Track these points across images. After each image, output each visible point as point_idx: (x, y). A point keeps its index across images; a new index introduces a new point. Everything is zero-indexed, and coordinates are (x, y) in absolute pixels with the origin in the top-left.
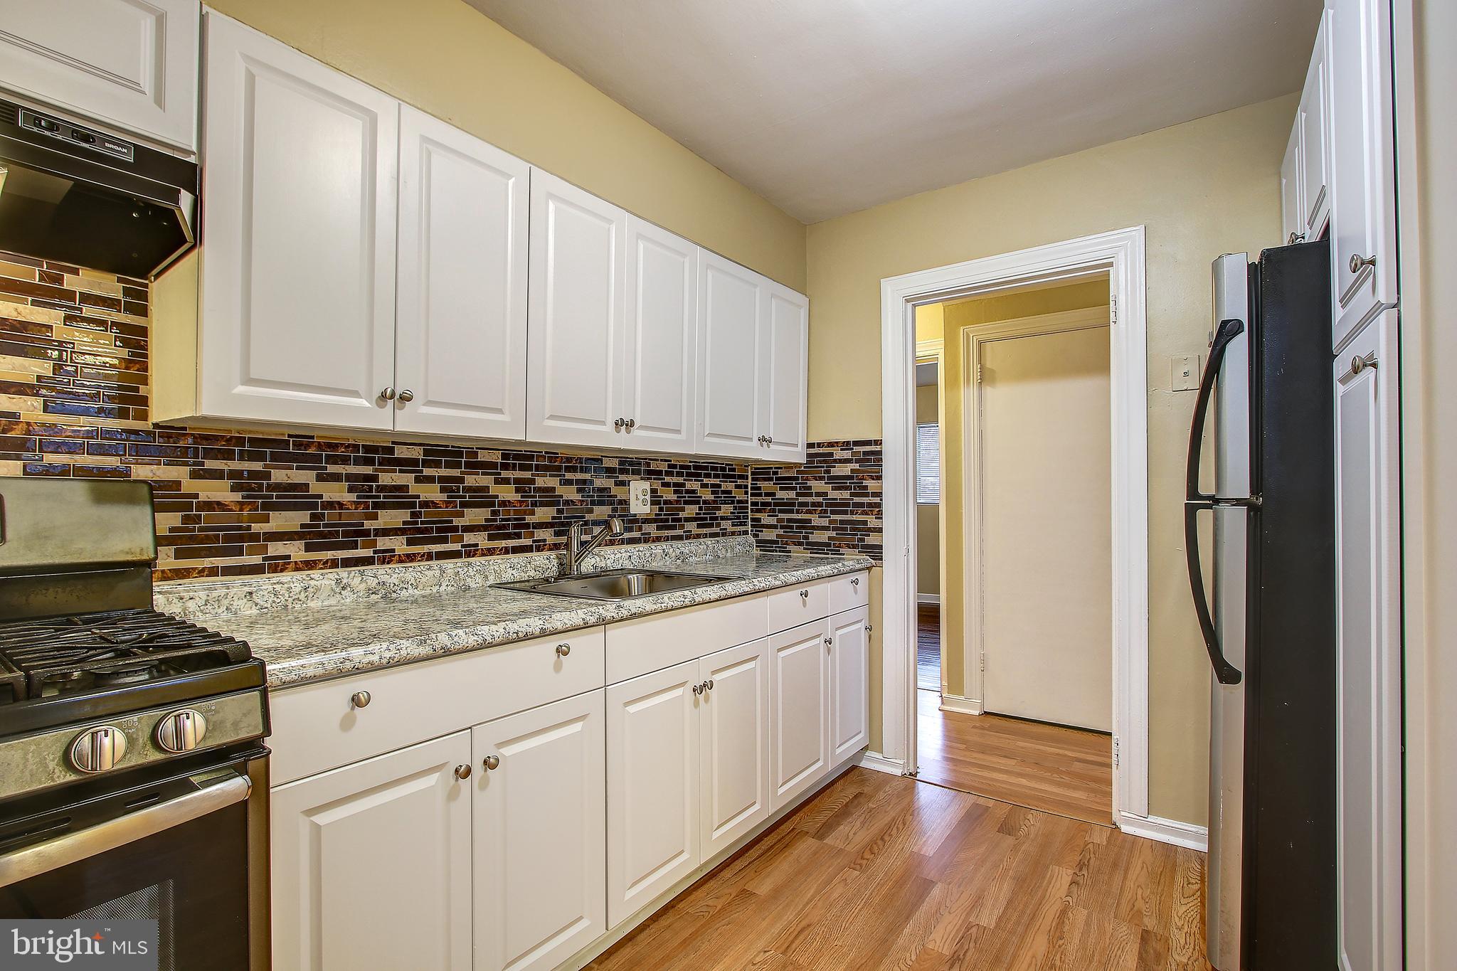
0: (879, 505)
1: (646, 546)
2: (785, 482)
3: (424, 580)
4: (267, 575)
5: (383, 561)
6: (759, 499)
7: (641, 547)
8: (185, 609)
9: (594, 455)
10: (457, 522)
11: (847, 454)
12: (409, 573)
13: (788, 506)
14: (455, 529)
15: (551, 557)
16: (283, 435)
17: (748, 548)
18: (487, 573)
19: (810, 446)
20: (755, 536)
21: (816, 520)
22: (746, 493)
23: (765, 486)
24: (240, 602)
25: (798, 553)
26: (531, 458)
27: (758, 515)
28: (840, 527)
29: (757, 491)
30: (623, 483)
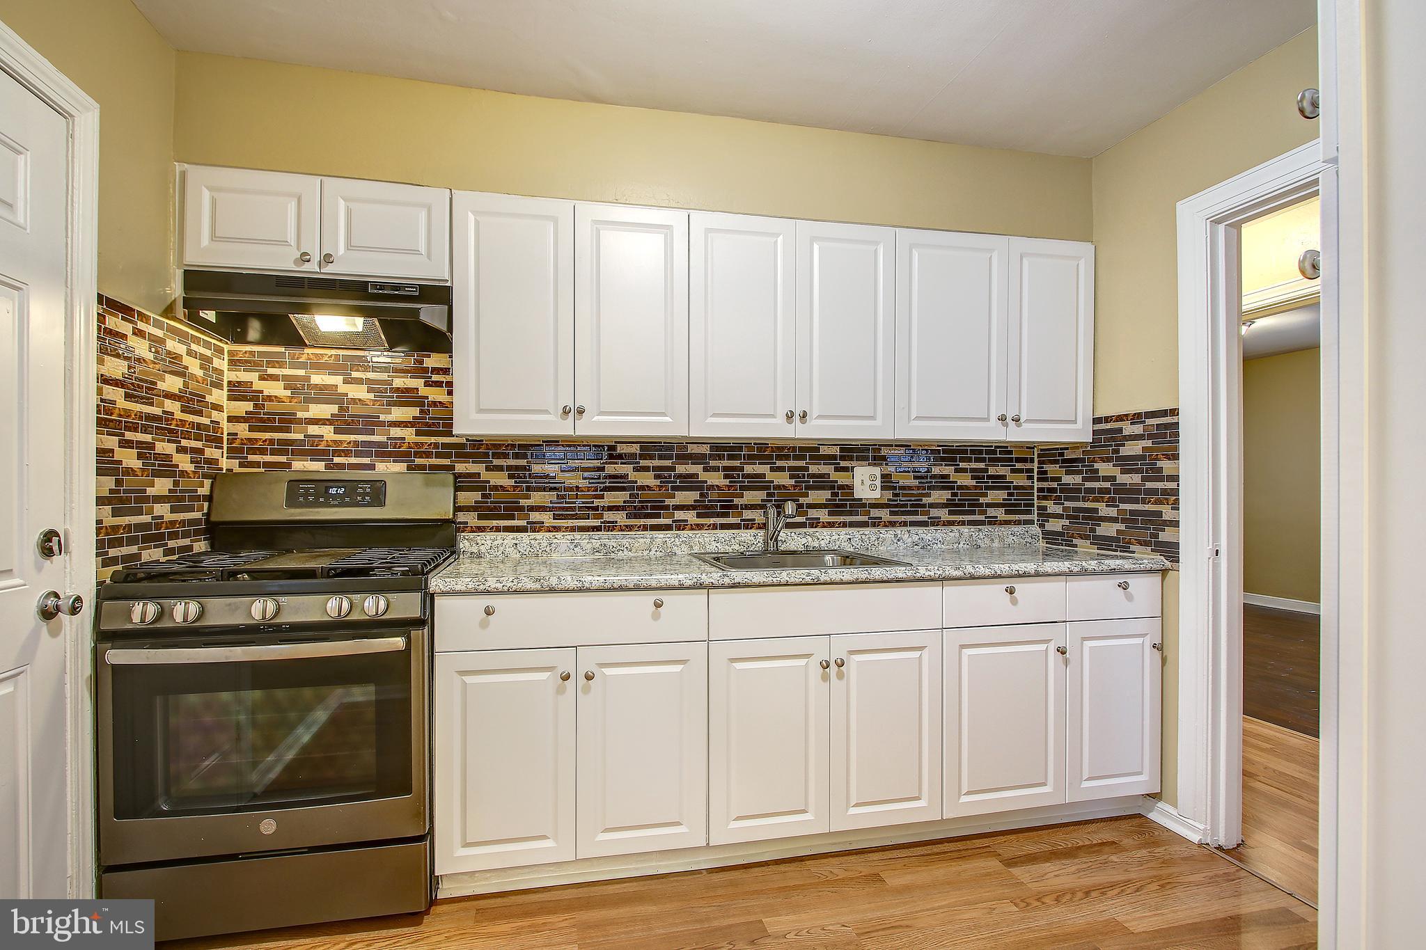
0: (1175, 492)
1: (874, 530)
2: (1070, 465)
3: (636, 545)
4: (529, 534)
5: (609, 529)
6: (1045, 485)
7: (867, 531)
8: (479, 551)
9: (808, 444)
10: (668, 502)
11: (1138, 429)
12: (625, 539)
13: (1071, 492)
14: (667, 507)
15: (759, 534)
16: (540, 441)
17: (1029, 540)
18: (693, 544)
19: (1096, 421)
20: (1042, 526)
21: (1104, 510)
22: (1030, 478)
23: (1051, 468)
24: (510, 549)
25: (1083, 546)
26: (740, 449)
27: (1044, 503)
28: (1131, 519)
29: (1043, 476)
30: (845, 469)
